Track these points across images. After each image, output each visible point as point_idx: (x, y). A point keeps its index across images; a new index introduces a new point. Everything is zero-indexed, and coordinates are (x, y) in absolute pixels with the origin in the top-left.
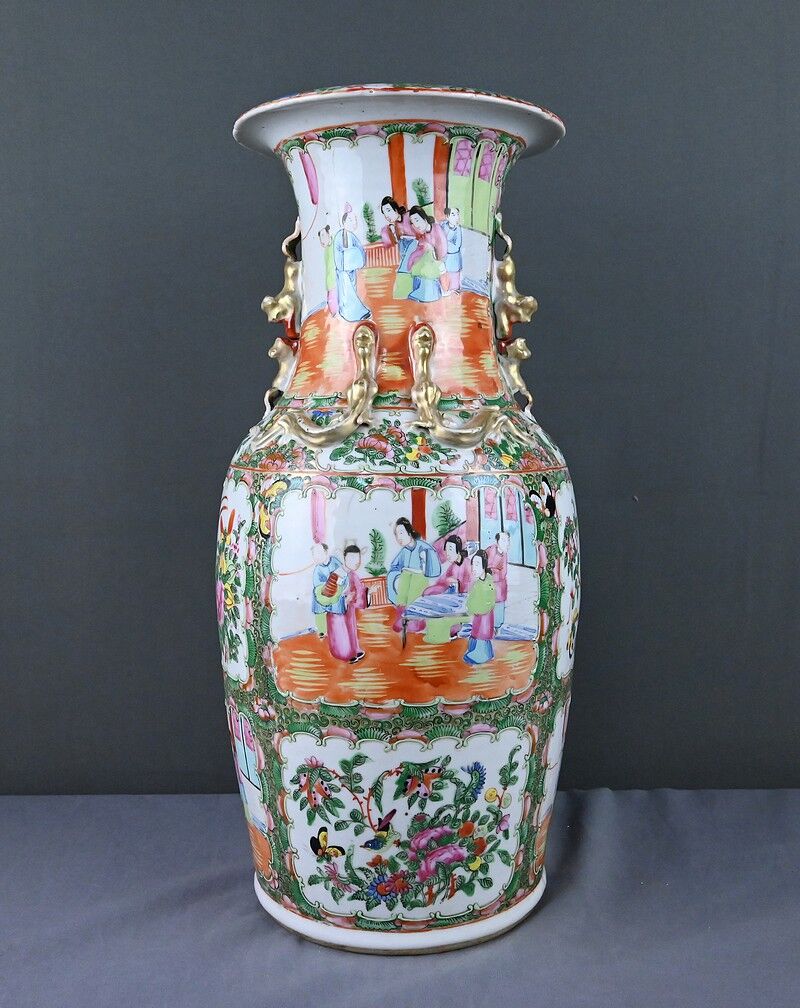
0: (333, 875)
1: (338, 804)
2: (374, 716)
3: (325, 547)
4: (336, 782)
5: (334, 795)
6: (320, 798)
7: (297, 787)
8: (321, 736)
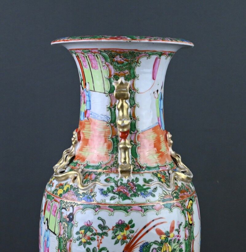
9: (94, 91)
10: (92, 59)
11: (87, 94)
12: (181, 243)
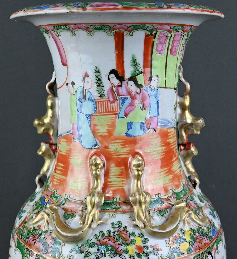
9: (165, 88)
10: (175, 41)
11: (153, 93)
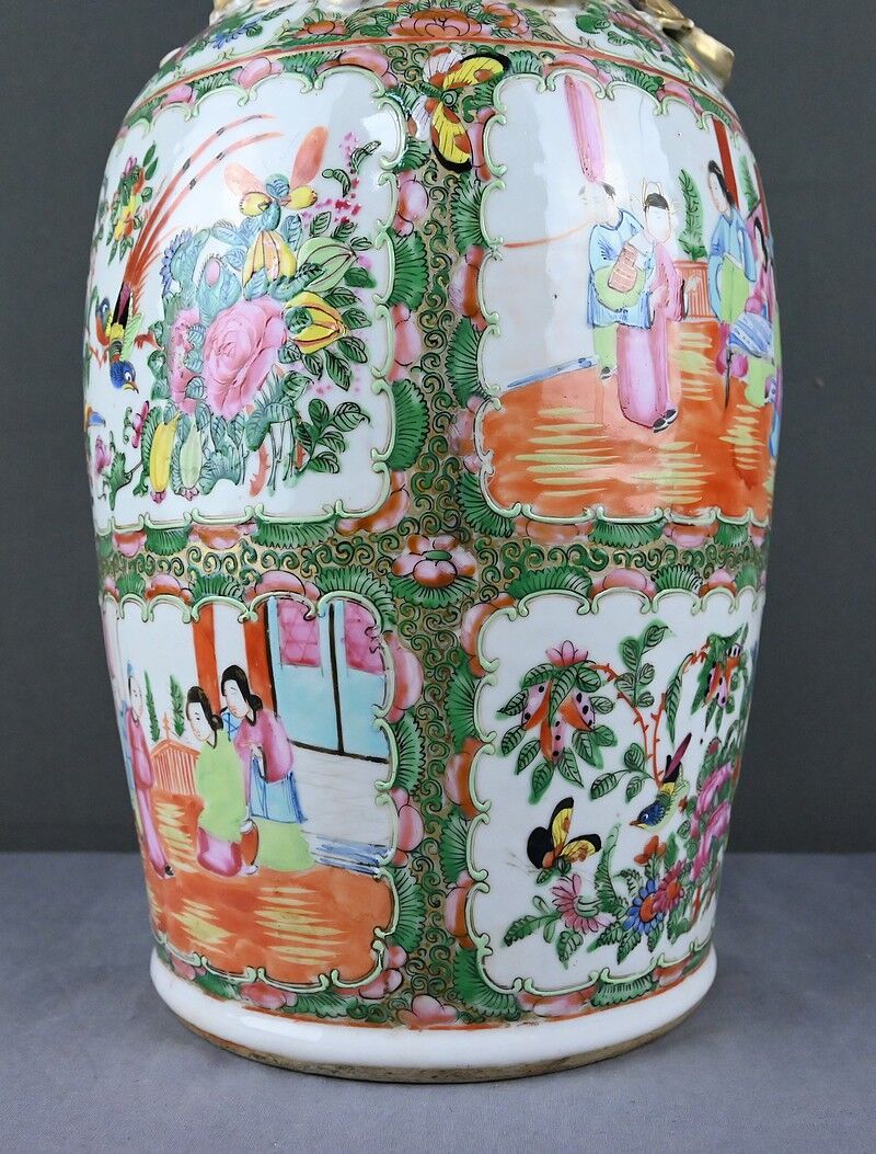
0: (568, 903)
1: (605, 738)
2: (685, 541)
3: (609, 190)
4: (608, 691)
5: (600, 720)
6: (568, 733)
7: (516, 720)
8: (591, 594)
12: (363, 243)
